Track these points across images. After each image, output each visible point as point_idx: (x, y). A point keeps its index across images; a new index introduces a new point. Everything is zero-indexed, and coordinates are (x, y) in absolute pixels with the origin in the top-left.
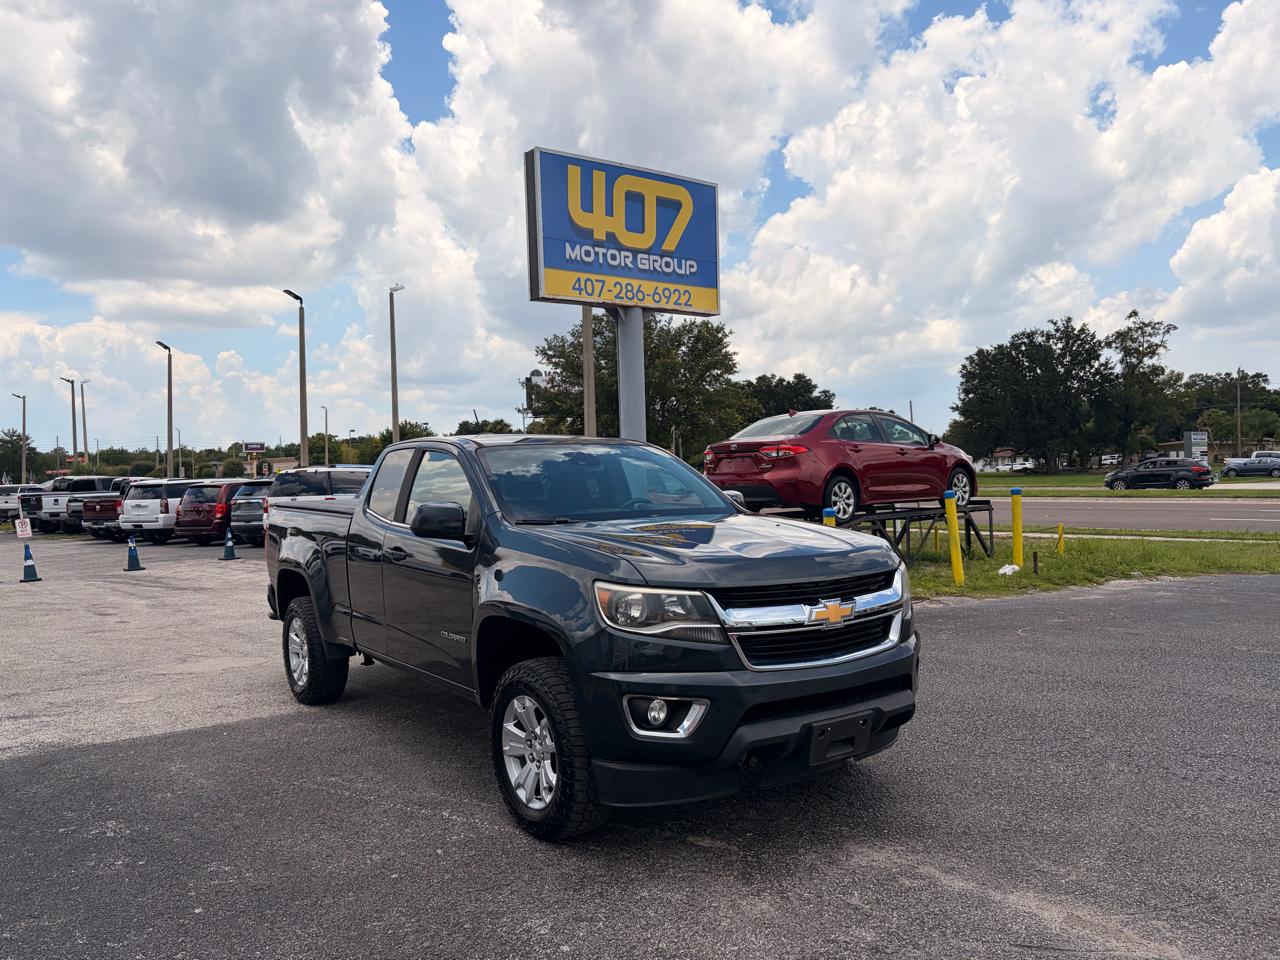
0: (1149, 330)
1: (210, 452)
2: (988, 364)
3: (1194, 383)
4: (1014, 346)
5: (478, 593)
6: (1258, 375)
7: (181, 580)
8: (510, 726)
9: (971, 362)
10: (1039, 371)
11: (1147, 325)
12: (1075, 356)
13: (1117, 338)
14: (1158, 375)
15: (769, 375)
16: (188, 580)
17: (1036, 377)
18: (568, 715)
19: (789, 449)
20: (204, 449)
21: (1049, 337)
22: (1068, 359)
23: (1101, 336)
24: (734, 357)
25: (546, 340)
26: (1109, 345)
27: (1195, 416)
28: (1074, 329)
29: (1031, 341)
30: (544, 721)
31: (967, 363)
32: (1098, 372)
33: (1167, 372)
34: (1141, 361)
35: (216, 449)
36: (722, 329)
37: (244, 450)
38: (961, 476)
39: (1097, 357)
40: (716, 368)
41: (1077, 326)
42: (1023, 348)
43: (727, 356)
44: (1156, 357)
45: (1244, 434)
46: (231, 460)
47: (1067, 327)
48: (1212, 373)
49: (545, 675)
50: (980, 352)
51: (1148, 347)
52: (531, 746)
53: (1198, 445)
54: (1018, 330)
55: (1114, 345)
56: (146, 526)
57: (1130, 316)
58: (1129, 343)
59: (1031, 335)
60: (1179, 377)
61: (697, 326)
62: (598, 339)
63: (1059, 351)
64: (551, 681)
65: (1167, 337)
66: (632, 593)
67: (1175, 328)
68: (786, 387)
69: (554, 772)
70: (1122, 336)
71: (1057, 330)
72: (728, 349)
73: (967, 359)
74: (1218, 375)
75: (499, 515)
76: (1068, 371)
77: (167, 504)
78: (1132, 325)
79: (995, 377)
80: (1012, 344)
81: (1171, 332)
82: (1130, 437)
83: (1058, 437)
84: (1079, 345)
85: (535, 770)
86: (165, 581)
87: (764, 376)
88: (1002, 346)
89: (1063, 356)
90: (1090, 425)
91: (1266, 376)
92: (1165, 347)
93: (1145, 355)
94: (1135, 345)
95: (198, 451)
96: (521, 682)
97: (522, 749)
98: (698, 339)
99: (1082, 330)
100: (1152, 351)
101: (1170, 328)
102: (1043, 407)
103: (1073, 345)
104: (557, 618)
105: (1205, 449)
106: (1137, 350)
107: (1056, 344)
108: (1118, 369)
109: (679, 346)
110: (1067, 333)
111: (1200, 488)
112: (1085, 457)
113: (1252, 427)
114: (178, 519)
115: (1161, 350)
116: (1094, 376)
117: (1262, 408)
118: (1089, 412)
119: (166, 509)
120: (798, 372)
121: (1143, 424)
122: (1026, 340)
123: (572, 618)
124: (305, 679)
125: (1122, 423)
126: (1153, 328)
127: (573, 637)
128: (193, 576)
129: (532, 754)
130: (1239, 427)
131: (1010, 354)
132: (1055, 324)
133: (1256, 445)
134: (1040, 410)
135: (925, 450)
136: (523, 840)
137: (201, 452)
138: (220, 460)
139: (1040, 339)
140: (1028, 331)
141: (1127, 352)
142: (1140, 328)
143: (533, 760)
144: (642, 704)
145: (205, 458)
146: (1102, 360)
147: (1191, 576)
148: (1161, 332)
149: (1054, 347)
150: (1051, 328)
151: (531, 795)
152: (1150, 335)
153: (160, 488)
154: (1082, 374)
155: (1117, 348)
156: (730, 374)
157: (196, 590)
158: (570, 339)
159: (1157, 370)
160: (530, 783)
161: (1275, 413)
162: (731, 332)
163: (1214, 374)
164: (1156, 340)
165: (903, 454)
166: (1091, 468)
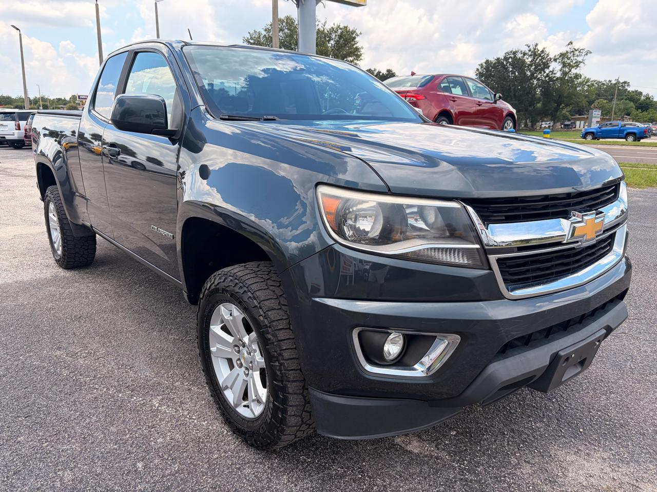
0: (577, 53)
1: (59, 100)
2: (490, 68)
3: (593, 85)
4: (506, 59)
5: (182, 189)
6: (625, 82)
7: (20, 170)
8: (216, 329)
9: (481, 67)
10: (517, 74)
11: (576, 50)
12: (537, 66)
13: (560, 56)
14: (578, 79)
15: (373, 69)
16: (23, 170)
17: (515, 77)
18: (282, 335)
19: (413, 97)
20: (55, 98)
21: (525, 54)
22: (533, 67)
23: (552, 56)
24: (362, 50)
25: (249, 33)
26: (555, 60)
27: (591, 103)
28: (539, 51)
29: (515, 56)
30: (254, 334)
31: (479, 68)
32: (548, 75)
33: (583, 77)
34: (570, 71)
35: (63, 98)
36: (355, 31)
37: (78, 99)
38: (509, 121)
39: (548, 67)
40: (350, 56)
41: (540, 48)
42: (510, 60)
43: (357, 49)
44: (579, 68)
45: (615, 113)
46: (71, 104)
47: (535, 49)
48: (602, 80)
49: (254, 287)
50: (487, 62)
51: (576, 63)
52: (239, 352)
53: (595, 117)
54: (509, 50)
55: (558, 61)
56: (8, 137)
57: (569, 44)
58: (566, 60)
59: (515, 53)
60: (588, 80)
61: (341, 29)
62: (281, 34)
63: (529, 63)
64: (261, 295)
65: (586, 57)
66: (364, 202)
67: (591, 53)
68: (382, 76)
69: (264, 386)
70: (563, 55)
71: (530, 51)
72: (357, 45)
73: (479, 65)
74: (605, 81)
75: (203, 108)
76: (532, 74)
77: (19, 125)
78: (569, 50)
79: (493, 76)
80: (505, 57)
81: (589, 54)
82: (558, 113)
83: (522, 111)
84: (540, 60)
85: (242, 376)
86: (8, 170)
87: (370, 69)
88: (499, 58)
89: (531, 65)
90: (539, 105)
91: (629, 83)
92: (584, 63)
93: (573, 67)
94: (569, 61)
95: (52, 99)
96: (227, 291)
97: (230, 352)
98: (341, 36)
99: (542, 52)
100: (577, 65)
101: (588, 52)
102: (517, 94)
103: (537, 60)
104: (267, 225)
105: (599, 120)
106: (569, 64)
107: (528, 59)
108: (558, 75)
109: (329, 41)
110: (534, 54)
111: (598, 139)
112: (534, 122)
113: (620, 110)
114: (26, 133)
115: (582, 65)
116: (545, 78)
117: (626, 100)
118: (540, 98)
119: (19, 128)
120: (388, 68)
121: (567, 105)
122: (512, 56)
123: (287, 227)
124: (60, 248)
125: (556, 105)
126: (579, 52)
127: (287, 248)
128: (27, 168)
129: (239, 359)
130: (613, 110)
131: (503, 63)
132: (529, 47)
133: (620, 119)
134: (515, 94)
135: (492, 103)
136: (232, 443)
137: (54, 99)
138: (65, 104)
139: (519, 55)
140: (514, 50)
141: (564, 65)
142: (573, 52)
143: (241, 366)
144: (377, 337)
145: (56, 103)
146: (551, 69)
147: (644, 188)
148: (583, 54)
149: (526, 60)
150: (526, 49)
151: (238, 400)
152: (577, 56)
153: (14, 114)
154: (539, 76)
155: (559, 62)
156: (358, 60)
157: (25, 177)
158: (264, 33)
159: (577, 76)
160: (239, 387)
161: (632, 103)
162: (361, 34)
163: (603, 81)
164: (580, 59)
165: (480, 105)
166: (536, 129)
